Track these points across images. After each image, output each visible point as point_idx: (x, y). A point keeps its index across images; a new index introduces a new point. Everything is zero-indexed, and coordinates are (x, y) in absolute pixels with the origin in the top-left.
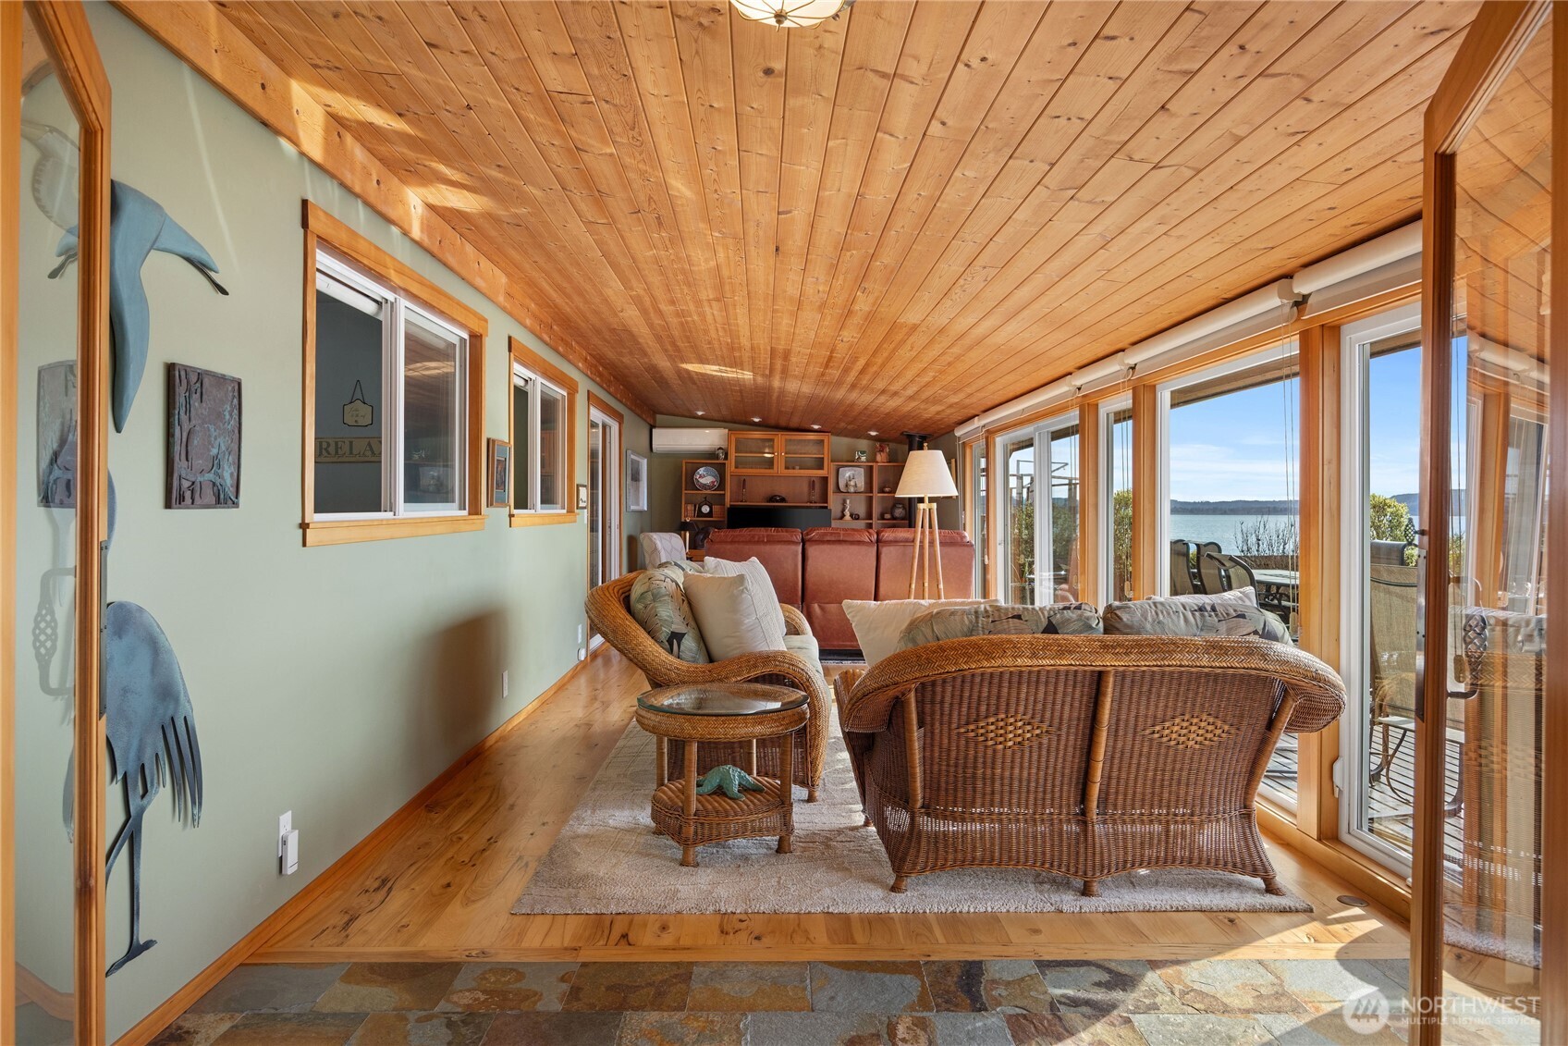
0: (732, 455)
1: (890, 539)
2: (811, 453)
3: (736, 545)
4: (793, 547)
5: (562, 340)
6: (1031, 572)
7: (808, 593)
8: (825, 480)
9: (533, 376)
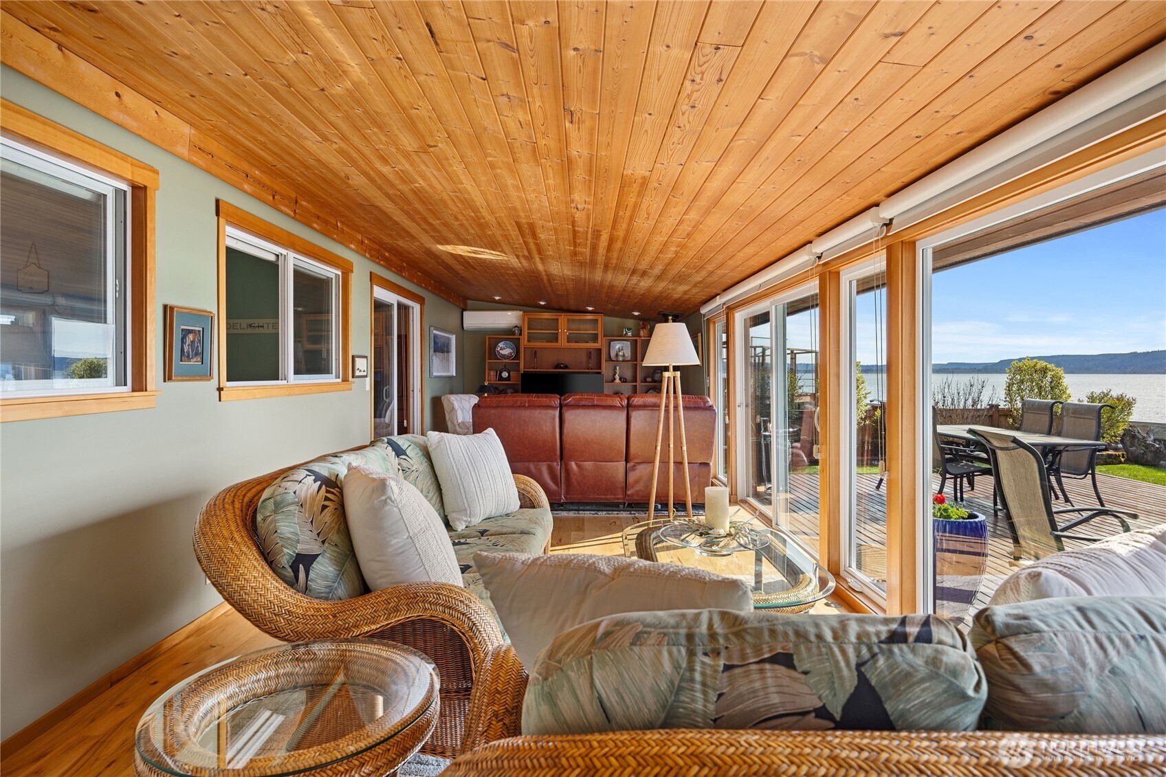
0: (526, 332)
1: (639, 403)
2: (589, 330)
3: (500, 409)
4: (551, 412)
5: (318, 217)
6: (766, 430)
7: (565, 452)
8: (599, 351)
9: (284, 252)
